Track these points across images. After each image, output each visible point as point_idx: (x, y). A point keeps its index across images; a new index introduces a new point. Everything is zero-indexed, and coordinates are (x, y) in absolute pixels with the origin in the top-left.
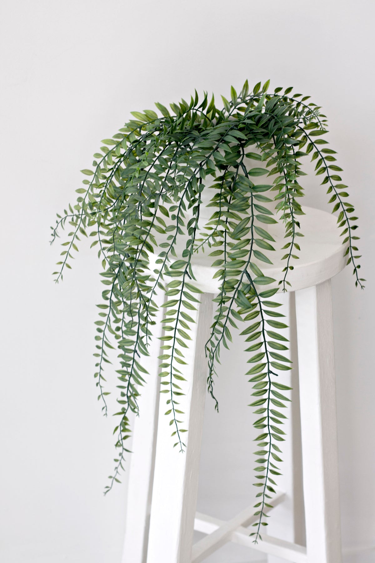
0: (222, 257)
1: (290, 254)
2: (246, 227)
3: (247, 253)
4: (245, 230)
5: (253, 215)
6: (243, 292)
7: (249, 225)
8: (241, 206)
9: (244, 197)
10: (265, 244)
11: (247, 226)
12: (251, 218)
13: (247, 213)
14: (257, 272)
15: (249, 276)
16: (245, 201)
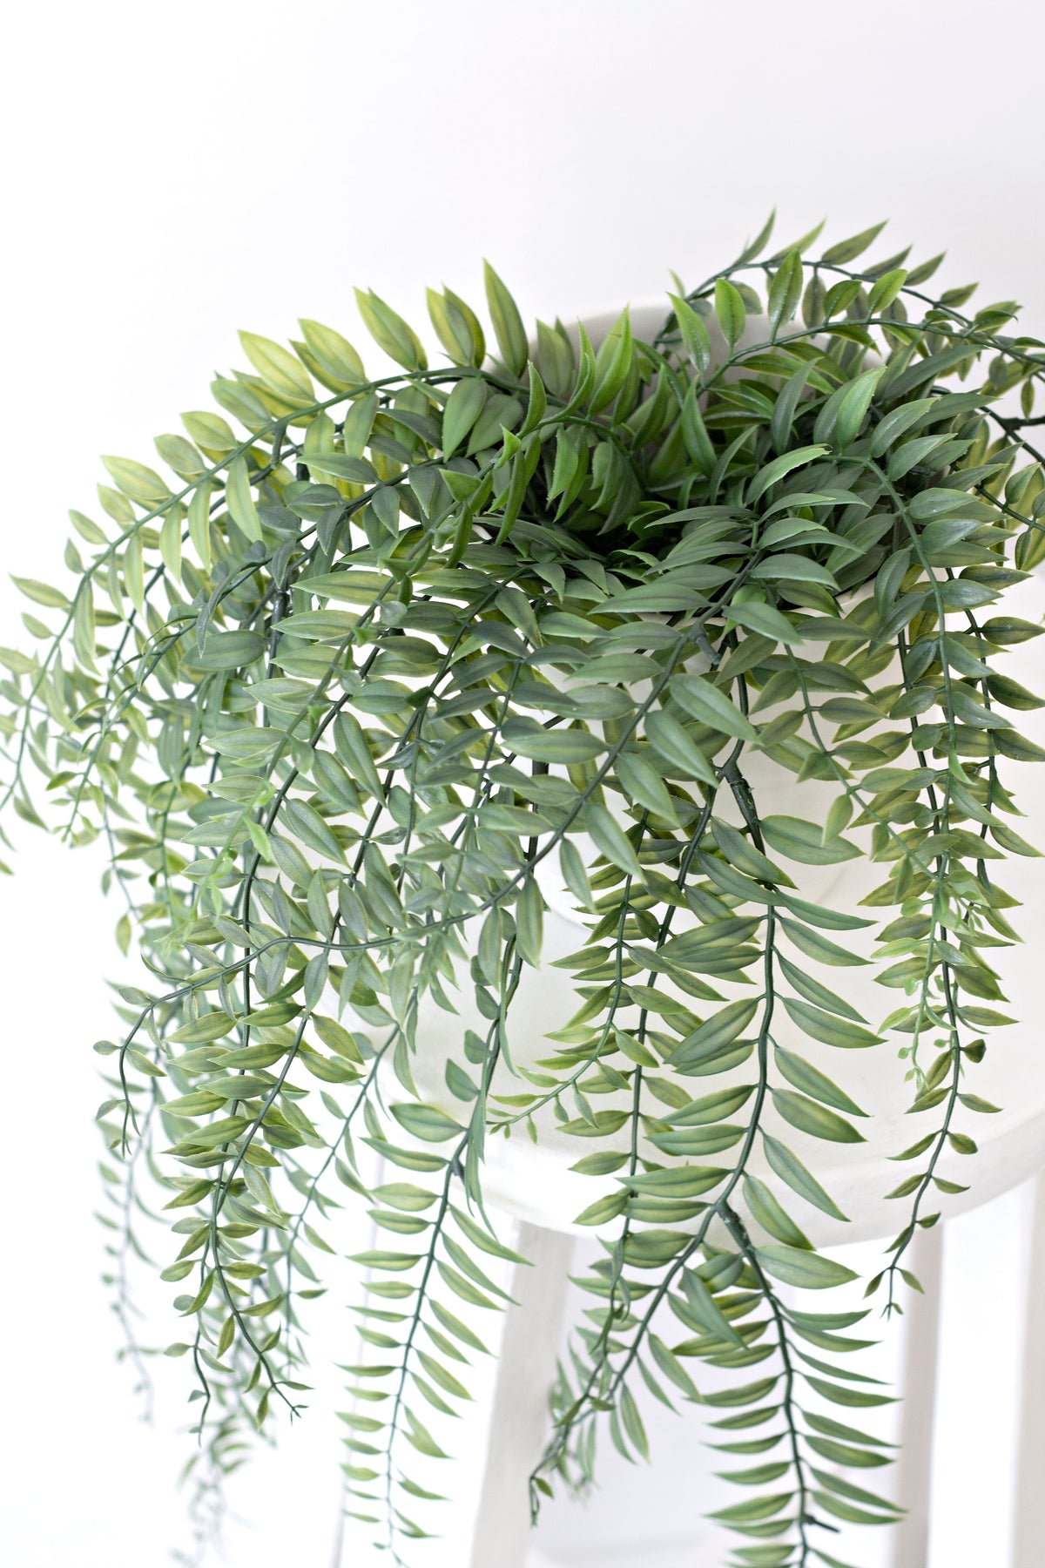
0: (619, 1142)
1: (929, 1176)
2: (740, 1037)
3: (736, 1137)
4: (732, 1051)
5: (771, 994)
6: (705, 1280)
7: (752, 1031)
8: (724, 955)
9: (734, 917)
10: (820, 1117)
11: (742, 1037)
12: (762, 1005)
13: (744, 980)
14: (775, 1222)
15: (737, 1226)
16: (741, 933)
